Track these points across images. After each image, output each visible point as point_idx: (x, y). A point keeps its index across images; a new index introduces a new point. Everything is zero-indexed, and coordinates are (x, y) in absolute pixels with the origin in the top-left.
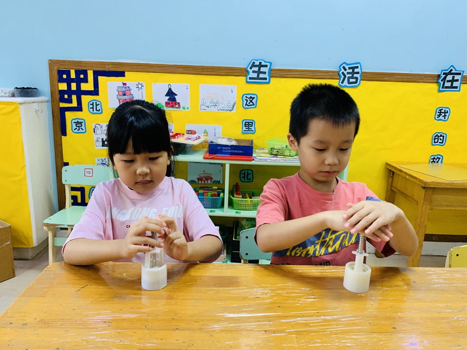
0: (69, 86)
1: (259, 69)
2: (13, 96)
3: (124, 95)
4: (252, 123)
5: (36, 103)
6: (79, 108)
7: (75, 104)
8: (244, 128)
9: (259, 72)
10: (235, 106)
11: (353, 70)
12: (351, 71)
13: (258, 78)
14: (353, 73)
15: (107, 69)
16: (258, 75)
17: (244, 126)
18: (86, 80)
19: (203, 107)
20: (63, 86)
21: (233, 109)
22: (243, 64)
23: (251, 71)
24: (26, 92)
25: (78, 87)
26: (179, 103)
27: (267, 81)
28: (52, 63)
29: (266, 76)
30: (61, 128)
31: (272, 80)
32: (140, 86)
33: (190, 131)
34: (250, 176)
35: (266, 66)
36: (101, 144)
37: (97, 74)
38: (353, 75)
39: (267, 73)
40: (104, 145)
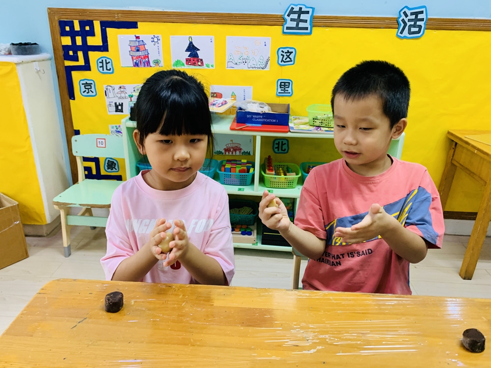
0: (74, 41)
1: (299, 16)
2: (10, 53)
3: (138, 50)
4: (289, 83)
5: (37, 62)
6: (87, 67)
7: (81, 62)
8: (279, 90)
9: (299, 20)
10: (269, 63)
11: (416, 16)
12: (413, 17)
13: (297, 28)
14: (417, 20)
15: (116, 18)
16: (297, 24)
17: (279, 87)
18: (92, 33)
19: (231, 64)
20: (67, 41)
21: (266, 66)
22: (278, 10)
23: (288, 19)
24: (25, 48)
25: (84, 41)
26: (201, 60)
27: (309, 31)
28: (52, 12)
29: (307, 25)
30: (68, 91)
31: (314, 29)
32: (155, 40)
33: (215, 93)
34: (285, 147)
35: (308, 12)
36: (114, 109)
37: (105, 25)
38: (415, 23)
39: (308, 21)
40: (117, 110)
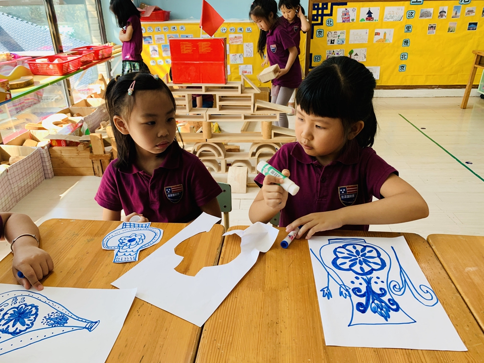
0: (318, 12)
3: (346, 15)
4: (411, 26)
6: (321, 24)
10: (403, 18)
13: (417, 2)
15: (338, 1)
17: (406, 28)
18: (326, 8)
20: (315, 12)
25: (323, 12)
26: (373, 18)
27: (422, 3)
30: (311, 35)
32: (354, 10)
37: (333, 4)
40: (331, 43)
